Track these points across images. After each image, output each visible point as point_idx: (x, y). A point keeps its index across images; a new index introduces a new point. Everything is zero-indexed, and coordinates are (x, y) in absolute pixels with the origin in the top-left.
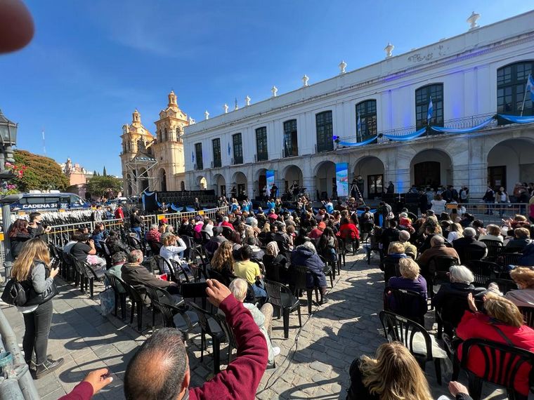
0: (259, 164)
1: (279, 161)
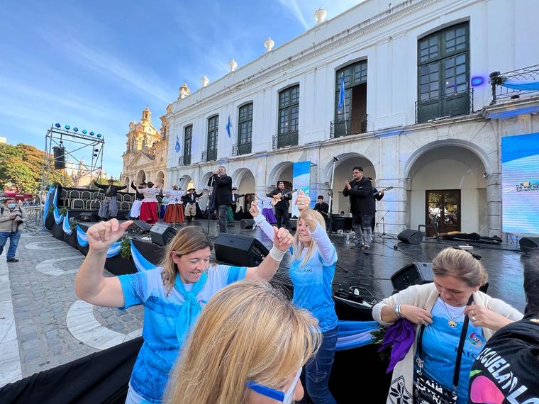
0: (280, 153)
1: (321, 145)
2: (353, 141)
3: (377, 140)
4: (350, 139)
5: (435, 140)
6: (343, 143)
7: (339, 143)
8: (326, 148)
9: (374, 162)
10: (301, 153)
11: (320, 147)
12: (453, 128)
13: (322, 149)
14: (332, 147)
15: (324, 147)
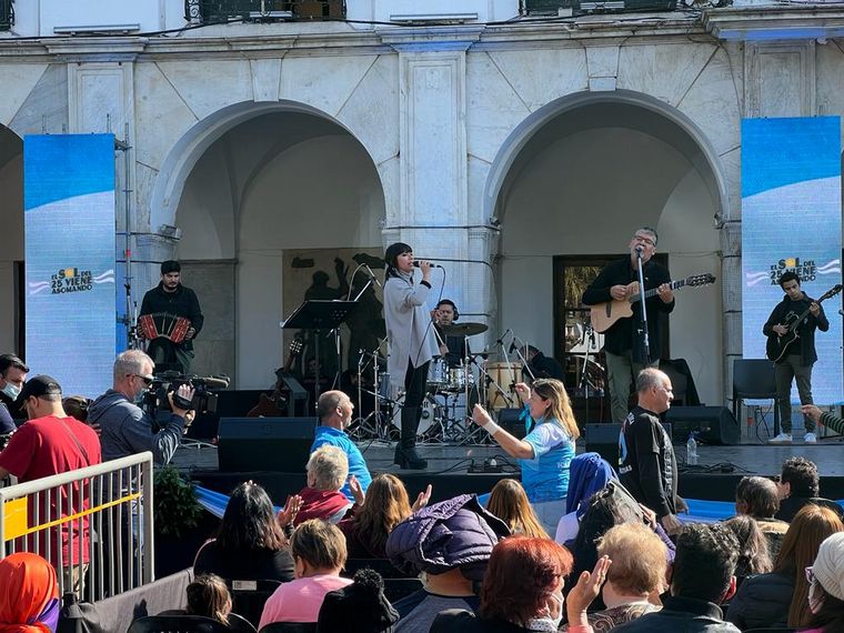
2: (293, 48)
3: (388, 61)
4: (280, 40)
5: (578, 87)
6: (250, 55)
7: (231, 50)
8: (171, 67)
9: (378, 151)
10: (32, 74)
11: (138, 58)
12: (631, 52)
13: (148, 70)
14: (193, 67)
15: (156, 58)
